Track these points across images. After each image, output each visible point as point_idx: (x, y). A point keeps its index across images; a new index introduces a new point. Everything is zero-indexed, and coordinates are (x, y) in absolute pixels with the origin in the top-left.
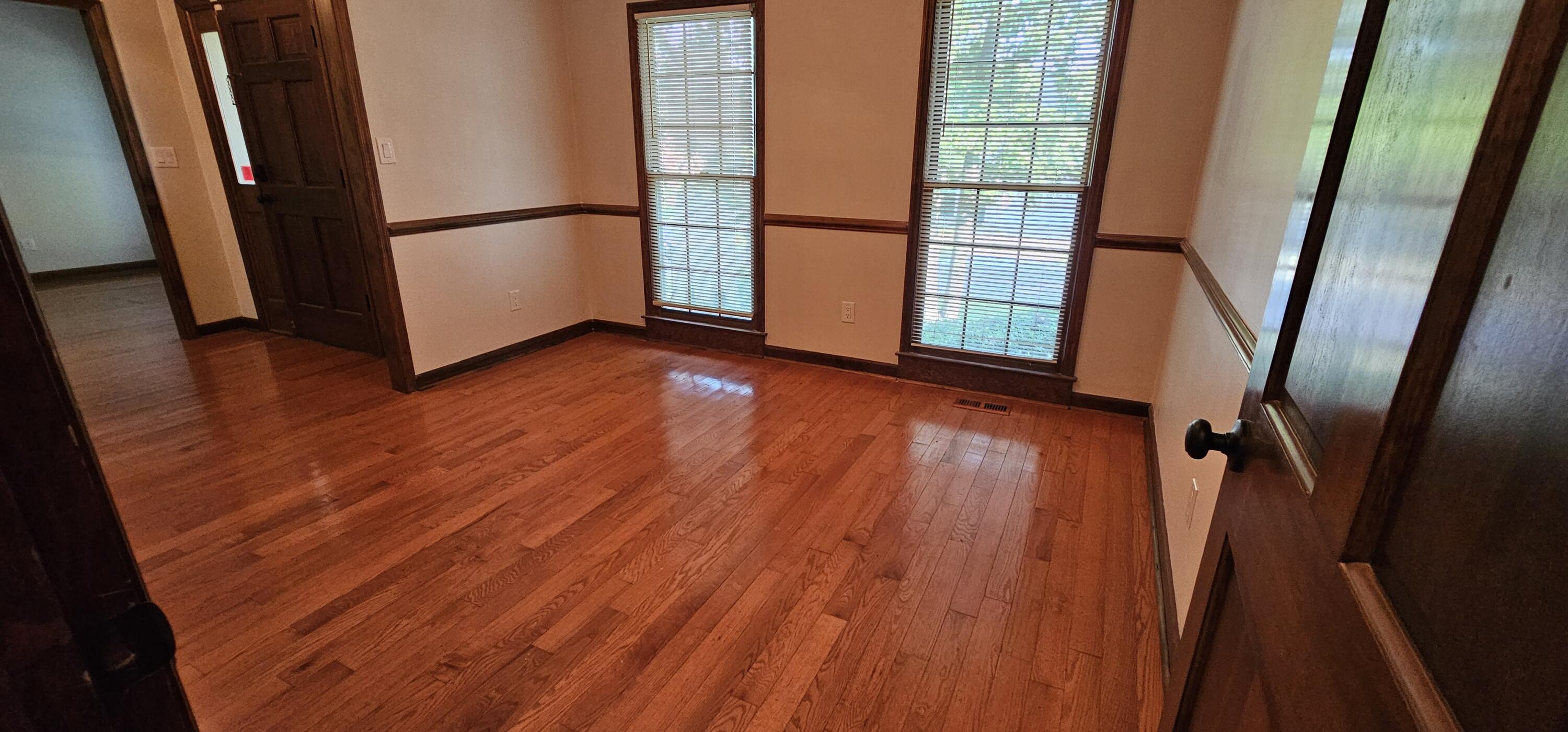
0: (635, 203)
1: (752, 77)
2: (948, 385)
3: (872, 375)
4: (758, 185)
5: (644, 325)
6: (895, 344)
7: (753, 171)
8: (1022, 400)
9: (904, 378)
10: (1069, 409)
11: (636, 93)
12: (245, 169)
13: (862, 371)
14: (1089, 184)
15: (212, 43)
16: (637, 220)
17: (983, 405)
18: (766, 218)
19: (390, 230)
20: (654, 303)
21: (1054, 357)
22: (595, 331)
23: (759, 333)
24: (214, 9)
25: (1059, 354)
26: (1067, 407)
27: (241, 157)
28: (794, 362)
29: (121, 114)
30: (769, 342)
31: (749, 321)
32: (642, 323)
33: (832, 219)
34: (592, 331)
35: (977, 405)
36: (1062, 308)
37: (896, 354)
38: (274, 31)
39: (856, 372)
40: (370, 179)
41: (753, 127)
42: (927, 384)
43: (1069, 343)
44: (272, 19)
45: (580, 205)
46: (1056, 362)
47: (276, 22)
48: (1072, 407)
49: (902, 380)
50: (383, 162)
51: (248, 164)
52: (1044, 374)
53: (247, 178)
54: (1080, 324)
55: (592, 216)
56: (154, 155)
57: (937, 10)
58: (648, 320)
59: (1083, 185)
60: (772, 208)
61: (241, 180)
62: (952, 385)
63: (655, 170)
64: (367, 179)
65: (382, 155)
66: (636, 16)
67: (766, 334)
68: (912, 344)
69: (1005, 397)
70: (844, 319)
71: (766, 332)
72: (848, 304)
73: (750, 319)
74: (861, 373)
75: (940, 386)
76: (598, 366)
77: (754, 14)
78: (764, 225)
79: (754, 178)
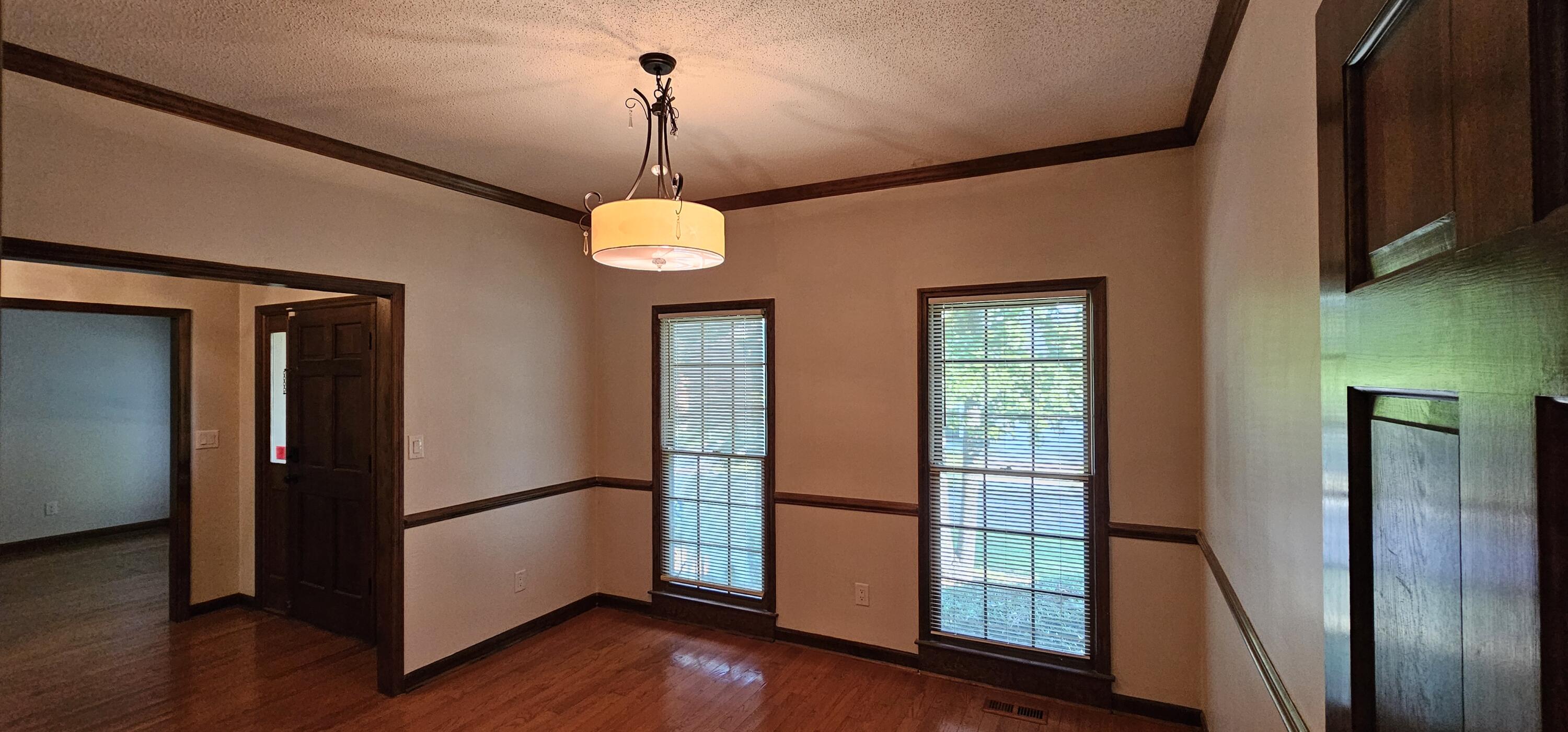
0: (648, 477)
1: (764, 368)
2: (975, 680)
3: (892, 665)
4: (769, 465)
5: (650, 600)
6: (914, 633)
7: (764, 451)
8: (1058, 701)
9: (926, 670)
10: (1112, 713)
11: (655, 380)
12: (280, 450)
13: (879, 660)
14: (1093, 472)
15: (279, 342)
16: (649, 494)
17: (1015, 710)
18: (776, 496)
19: (406, 522)
20: (662, 577)
21: (1086, 651)
22: (599, 606)
23: (769, 613)
24: (288, 315)
25: (1091, 648)
26: (1108, 711)
27: (279, 437)
28: (806, 647)
29: (179, 404)
30: (781, 623)
31: (759, 600)
32: (648, 599)
33: (842, 499)
34: (595, 606)
35: (1009, 708)
36: (1086, 598)
37: (916, 643)
38: (336, 335)
39: (873, 662)
40: (396, 475)
41: (764, 412)
42: (953, 679)
43: (1100, 637)
44: (336, 325)
45: (596, 477)
46: (1089, 658)
47: (340, 328)
48: (1115, 712)
49: (925, 673)
50: (411, 457)
51: (283, 444)
52: (1079, 671)
53: (279, 457)
54: (1108, 617)
55: (606, 489)
56: (198, 437)
57: (929, 319)
58: (654, 596)
59: (1087, 475)
60: (781, 487)
61: (274, 459)
62: (979, 681)
63: (669, 448)
64: (393, 474)
65: (411, 452)
66: (660, 316)
67: (777, 615)
68: (932, 632)
69: (1039, 697)
70: (858, 601)
71: (777, 613)
72: (862, 586)
73: (761, 598)
74: (879, 662)
75: (966, 681)
76: (599, 655)
77: (766, 316)
78: (775, 503)
79: (765, 458)
